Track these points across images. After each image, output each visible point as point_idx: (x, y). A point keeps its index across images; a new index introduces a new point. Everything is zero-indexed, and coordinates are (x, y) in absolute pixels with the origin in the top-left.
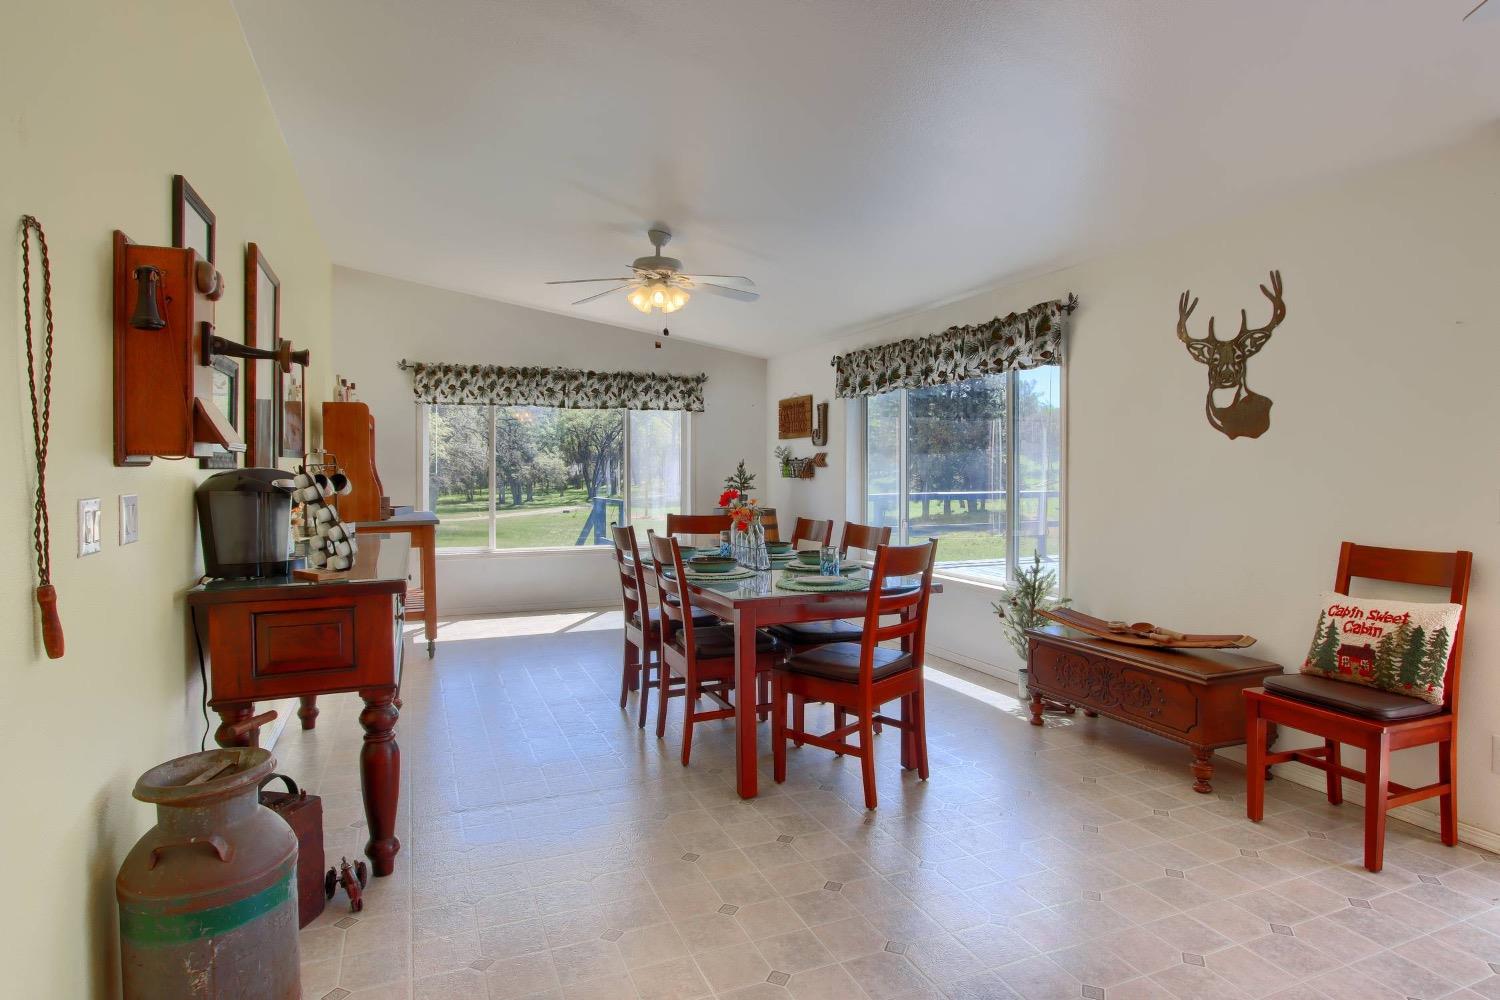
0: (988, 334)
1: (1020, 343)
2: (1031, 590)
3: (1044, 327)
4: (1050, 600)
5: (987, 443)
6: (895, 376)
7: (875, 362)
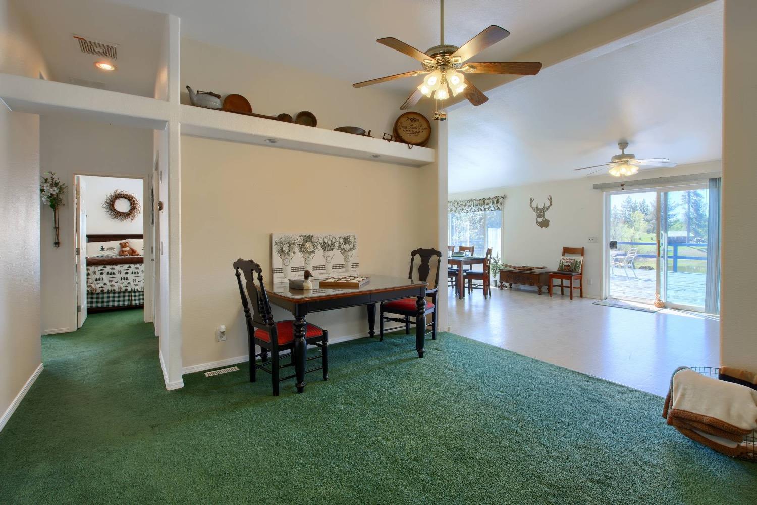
1: (491, 204)
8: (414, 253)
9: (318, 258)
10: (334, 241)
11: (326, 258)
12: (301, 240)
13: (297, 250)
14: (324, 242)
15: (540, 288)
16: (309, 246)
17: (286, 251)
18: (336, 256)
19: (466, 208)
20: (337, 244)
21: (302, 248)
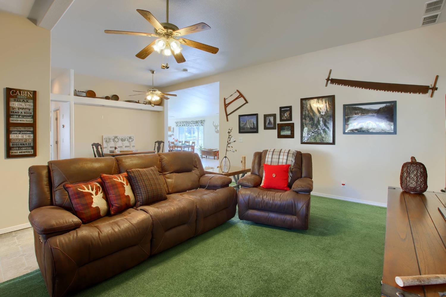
0: (196, 122)
1: (199, 123)
2: (201, 147)
3: (202, 122)
4: (203, 148)
5: (189, 134)
6: (185, 125)
7: (182, 123)
8: (156, 142)
9: (120, 144)
10: (125, 138)
11: (123, 144)
12: (113, 138)
13: (112, 141)
14: (122, 139)
15: (214, 157)
16: (116, 140)
17: (108, 141)
18: (126, 143)
19: (191, 124)
20: (127, 139)
21: (114, 140)
